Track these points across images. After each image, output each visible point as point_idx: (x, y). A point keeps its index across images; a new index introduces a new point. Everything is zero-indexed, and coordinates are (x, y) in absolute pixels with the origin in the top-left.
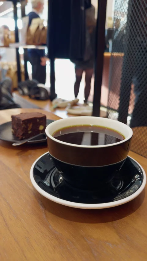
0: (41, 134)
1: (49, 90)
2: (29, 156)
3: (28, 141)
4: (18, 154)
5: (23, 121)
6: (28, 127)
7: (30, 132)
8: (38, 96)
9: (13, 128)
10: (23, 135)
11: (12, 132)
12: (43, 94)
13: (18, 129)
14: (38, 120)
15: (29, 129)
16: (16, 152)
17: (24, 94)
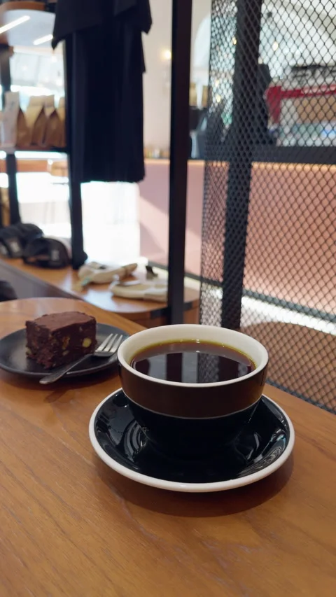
0: (87, 356)
1: (68, 246)
2: (71, 402)
3: (67, 371)
4: (48, 400)
5: (54, 333)
6: (62, 344)
7: (65, 353)
8: (43, 258)
9: (29, 346)
10: (53, 360)
11: (27, 354)
12: (55, 255)
13: (41, 348)
14: (81, 329)
15: (64, 348)
16: (43, 395)
17: (10, 255)
